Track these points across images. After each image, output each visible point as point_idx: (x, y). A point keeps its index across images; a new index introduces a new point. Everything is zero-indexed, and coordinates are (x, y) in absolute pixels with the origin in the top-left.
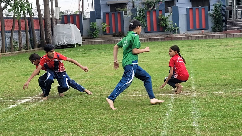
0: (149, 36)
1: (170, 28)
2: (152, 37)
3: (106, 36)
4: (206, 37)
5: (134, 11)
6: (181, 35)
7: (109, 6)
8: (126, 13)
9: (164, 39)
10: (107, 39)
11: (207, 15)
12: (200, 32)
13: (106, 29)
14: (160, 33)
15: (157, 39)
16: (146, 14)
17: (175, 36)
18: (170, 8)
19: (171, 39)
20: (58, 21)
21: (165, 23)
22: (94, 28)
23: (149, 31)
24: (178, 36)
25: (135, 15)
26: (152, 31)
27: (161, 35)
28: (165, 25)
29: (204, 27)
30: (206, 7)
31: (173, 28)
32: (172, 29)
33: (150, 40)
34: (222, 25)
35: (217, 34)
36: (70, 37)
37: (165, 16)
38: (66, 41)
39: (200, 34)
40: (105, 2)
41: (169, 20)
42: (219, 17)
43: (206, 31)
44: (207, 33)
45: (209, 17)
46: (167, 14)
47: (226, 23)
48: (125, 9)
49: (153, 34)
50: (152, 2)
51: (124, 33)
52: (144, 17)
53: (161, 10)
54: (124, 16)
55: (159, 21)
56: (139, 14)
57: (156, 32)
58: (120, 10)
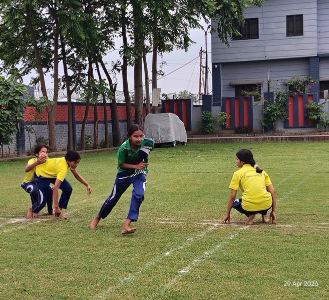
0: (291, 134)
1: (325, 121)
2: (295, 134)
3: (224, 131)
5: (269, 95)
7: (234, 89)
8: (257, 98)
9: (313, 139)
10: (227, 136)
13: (225, 122)
14: (309, 130)
15: (302, 139)
16: (287, 101)
18: (326, 92)
21: (317, 115)
22: (207, 119)
23: (291, 124)
25: (269, 101)
26: (296, 126)
27: (310, 133)
28: (316, 117)
33: (291, 139)
36: (167, 131)
37: (316, 103)
38: (162, 138)
40: (228, 82)
41: (323, 109)
46: (322, 101)
48: (257, 93)
49: (297, 131)
50: (297, 83)
51: (252, 128)
52: (285, 105)
53: (312, 96)
54: (254, 103)
55: (307, 111)
56: (276, 100)
57: (301, 127)
58: (248, 93)
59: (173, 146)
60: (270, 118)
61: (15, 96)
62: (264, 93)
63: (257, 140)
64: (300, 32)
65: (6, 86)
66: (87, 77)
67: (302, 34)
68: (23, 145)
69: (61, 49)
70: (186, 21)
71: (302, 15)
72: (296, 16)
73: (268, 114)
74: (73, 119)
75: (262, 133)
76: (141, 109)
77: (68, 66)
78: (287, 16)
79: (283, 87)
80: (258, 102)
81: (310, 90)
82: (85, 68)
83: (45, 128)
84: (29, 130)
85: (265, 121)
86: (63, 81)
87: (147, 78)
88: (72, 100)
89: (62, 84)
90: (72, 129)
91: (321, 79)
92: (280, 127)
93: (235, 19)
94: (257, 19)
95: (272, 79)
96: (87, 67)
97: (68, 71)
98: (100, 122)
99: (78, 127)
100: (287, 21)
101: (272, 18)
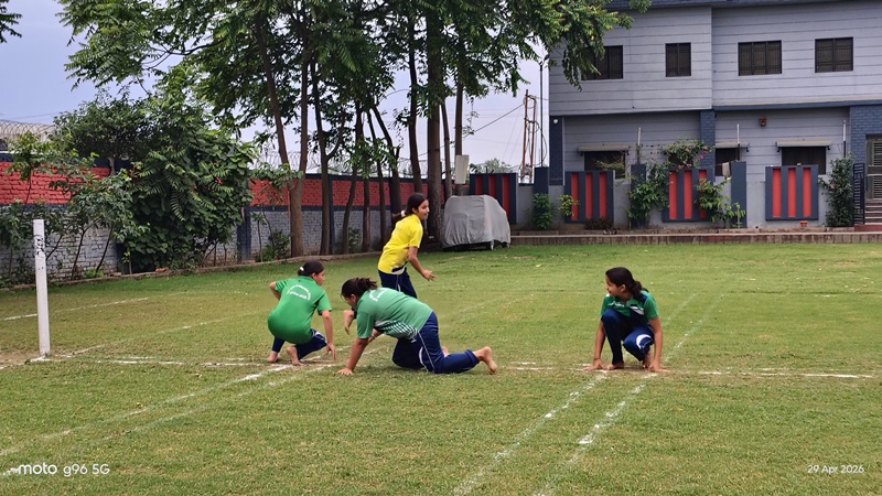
0: (673, 231)
1: (725, 212)
2: (679, 232)
3: (568, 225)
4: (808, 237)
5: (639, 169)
6: (749, 230)
7: (583, 158)
8: (621, 174)
9: (707, 240)
10: (573, 233)
11: (816, 186)
12: (798, 225)
13: (570, 210)
14: (700, 225)
15: (690, 239)
16: (668, 179)
17: (734, 233)
18: (725, 165)
19: (724, 239)
20: (461, 189)
21: (712, 201)
22: (541, 205)
23: (672, 217)
24: (743, 232)
25: (640, 178)
26: (681, 220)
27: (701, 230)
28: (710, 205)
29: (807, 213)
30: (815, 168)
31: (731, 213)
32: (728, 216)
33: (673, 239)
34: (852, 210)
35: (838, 232)
37: (712, 184)
39: (797, 230)
40: (574, 147)
41: (721, 193)
42: (846, 191)
43: (811, 225)
44: (814, 229)
45: (821, 191)
46: (719, 180)
47: (863, 207)
48: (620, 165)
49: (682, 226)
50: (682, 151)
51: (612, 221)
52: (663, 185)
53: (705, 171)
54: (615, 181)
55: (697, 195)
56: (650, 177)
57: (689, 221)
58: (606, 166)
59: (489, 249)
60: (640, 205)
62: (632, 166)
63: (620, 239)
64: (686, 71)
65: (224, 145)
66: (353, 134)
67: (689, 74)
68: (248, 244)
69: (311, 87)
70: (515, 48)
71: (689, 44)
72: (681, 44)
73: (637, 199)
74: (331, 202)
75: (627, 229)
76: (438, 188)
77: (322, 115)
78: (667, 45)
79: (660, 156)
80: (622, 180)
81: (702, 162)
82: (350, 119)
83: (284, 217)
84: (258, 220)
85: (632, 210)
86: (314, 140)
87: (447, 138)
88: (329, 171)
89: (313, 144)
90: (328, 219)
91: (718, 145)
92: (655, 220)
93: (589, 47)
94: (621, 47)
95: (645, 144)
96: (355, 118)
97: (323, 122)
98: (373, 208)
99: (339, 216)
100: (668, 52)
101: (644, 47)
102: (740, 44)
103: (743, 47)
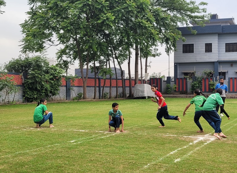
3: (176, 93)
5: (194, 77)
13: (176, 88)
18: (218, 77)
20: (146, 82)
22: (168, 87)
23: (203, 91)
25: (194, 80)
28: (212, 88)
36: (143, 92)
37: (214, 82)
38: (140, 95)
40: (181, 71)
49: (206, 93)
50: (206, 73)
51: (187, 92)
52: (200, 82)
53: (212, 78)
54: (188, 81)
55: (210, 85)
56: (197, 80)
57: (208, 92)
59: (146, 98)
61: (58, 74)
63: (187, 97)
67: (211, 52)
68: (70, 96)
71: (211, 44)
72: (209, 44)
73: (193, 86)
75: (191, 94)
78: (206, 44)
85: (192, 89)
87: (141, 68)
91: (219, 71)
94: (193, 44)
95: (196, 71)
100: (206, 46)
101: (199, 44)
102: (226, 44)
103: (227, 44)
